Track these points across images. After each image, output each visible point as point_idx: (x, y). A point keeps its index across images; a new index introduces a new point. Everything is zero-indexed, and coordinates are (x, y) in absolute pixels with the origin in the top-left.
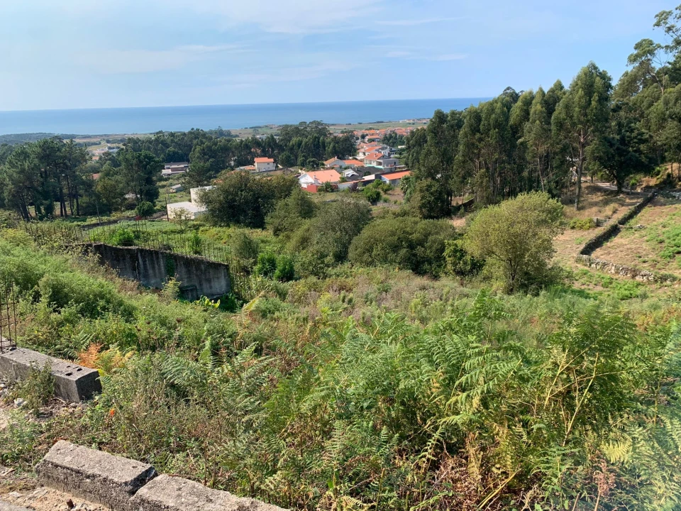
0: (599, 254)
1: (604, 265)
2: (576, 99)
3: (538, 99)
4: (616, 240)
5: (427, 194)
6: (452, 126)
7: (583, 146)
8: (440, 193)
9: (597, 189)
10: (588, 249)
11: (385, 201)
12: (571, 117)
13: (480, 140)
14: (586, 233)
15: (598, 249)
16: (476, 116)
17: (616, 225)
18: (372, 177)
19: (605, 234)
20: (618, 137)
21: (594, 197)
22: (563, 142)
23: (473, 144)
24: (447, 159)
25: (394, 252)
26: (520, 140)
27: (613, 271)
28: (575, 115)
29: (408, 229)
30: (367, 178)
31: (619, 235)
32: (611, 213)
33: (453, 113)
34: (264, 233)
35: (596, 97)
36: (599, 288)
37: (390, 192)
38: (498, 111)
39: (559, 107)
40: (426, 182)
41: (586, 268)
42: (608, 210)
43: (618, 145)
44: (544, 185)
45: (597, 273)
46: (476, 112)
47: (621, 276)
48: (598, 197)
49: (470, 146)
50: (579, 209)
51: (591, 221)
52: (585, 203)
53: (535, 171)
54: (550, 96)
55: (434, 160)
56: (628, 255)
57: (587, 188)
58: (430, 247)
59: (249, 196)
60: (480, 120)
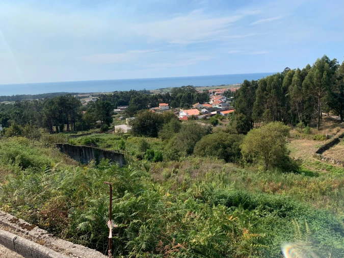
0: (327, 153)
1: (328, 159)
2: (315, 74)
3: (296, 74)
4: (337, 146)
5: (240, 121)
6: (253, 88)
7: (320, 97)
8: (247, 121)
9: (330, 119)
10: (321, 151)
11: (221, 124)
12: (313, 83)
13: (267, 95)
14: (322, 142)
15: (326, 151)
16: (264, 82)
17: (338, 139)
18: (215, 112)
19: (331, 143)
20: (339, 92)
21: (328, 123)
22: (309, 95)
23: (263, 97)
24: (250, 104)
25: (216, 150)
26: (287, 95)
27: (333, 163)
28: (315, 82)
29: (223, 139)
30: (213, 113)
31: (339, 144)
32: (335, 132)
33: (253, 81)
34: (158, 140)
35: (325, 73)
36: (325, 171)
37: (224, 120)
38: (275, 80)
39: (307, 78)
40: (239, 115)
41: (319, 161)
42: (335, 130)
43: (339, 96)
44: (300, 117)
45: (325, 163)
46: (264, 81)
47: (337, 165)
48: (330, 124)
49: (261, 98)
50: (319, 130)
51: (324, 136)
52: (323, 127)
53: (296, 110)
54: (303, 73)
55: (244, 104)
56: (342, 154)
57: (325, 119)
58: (234, 148)
59: (152, 122)
60: (266, 85)
